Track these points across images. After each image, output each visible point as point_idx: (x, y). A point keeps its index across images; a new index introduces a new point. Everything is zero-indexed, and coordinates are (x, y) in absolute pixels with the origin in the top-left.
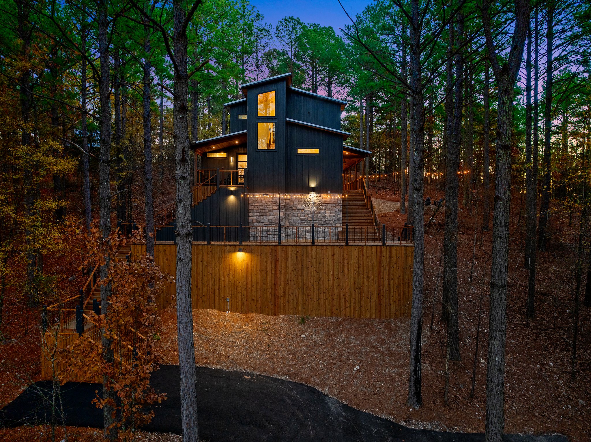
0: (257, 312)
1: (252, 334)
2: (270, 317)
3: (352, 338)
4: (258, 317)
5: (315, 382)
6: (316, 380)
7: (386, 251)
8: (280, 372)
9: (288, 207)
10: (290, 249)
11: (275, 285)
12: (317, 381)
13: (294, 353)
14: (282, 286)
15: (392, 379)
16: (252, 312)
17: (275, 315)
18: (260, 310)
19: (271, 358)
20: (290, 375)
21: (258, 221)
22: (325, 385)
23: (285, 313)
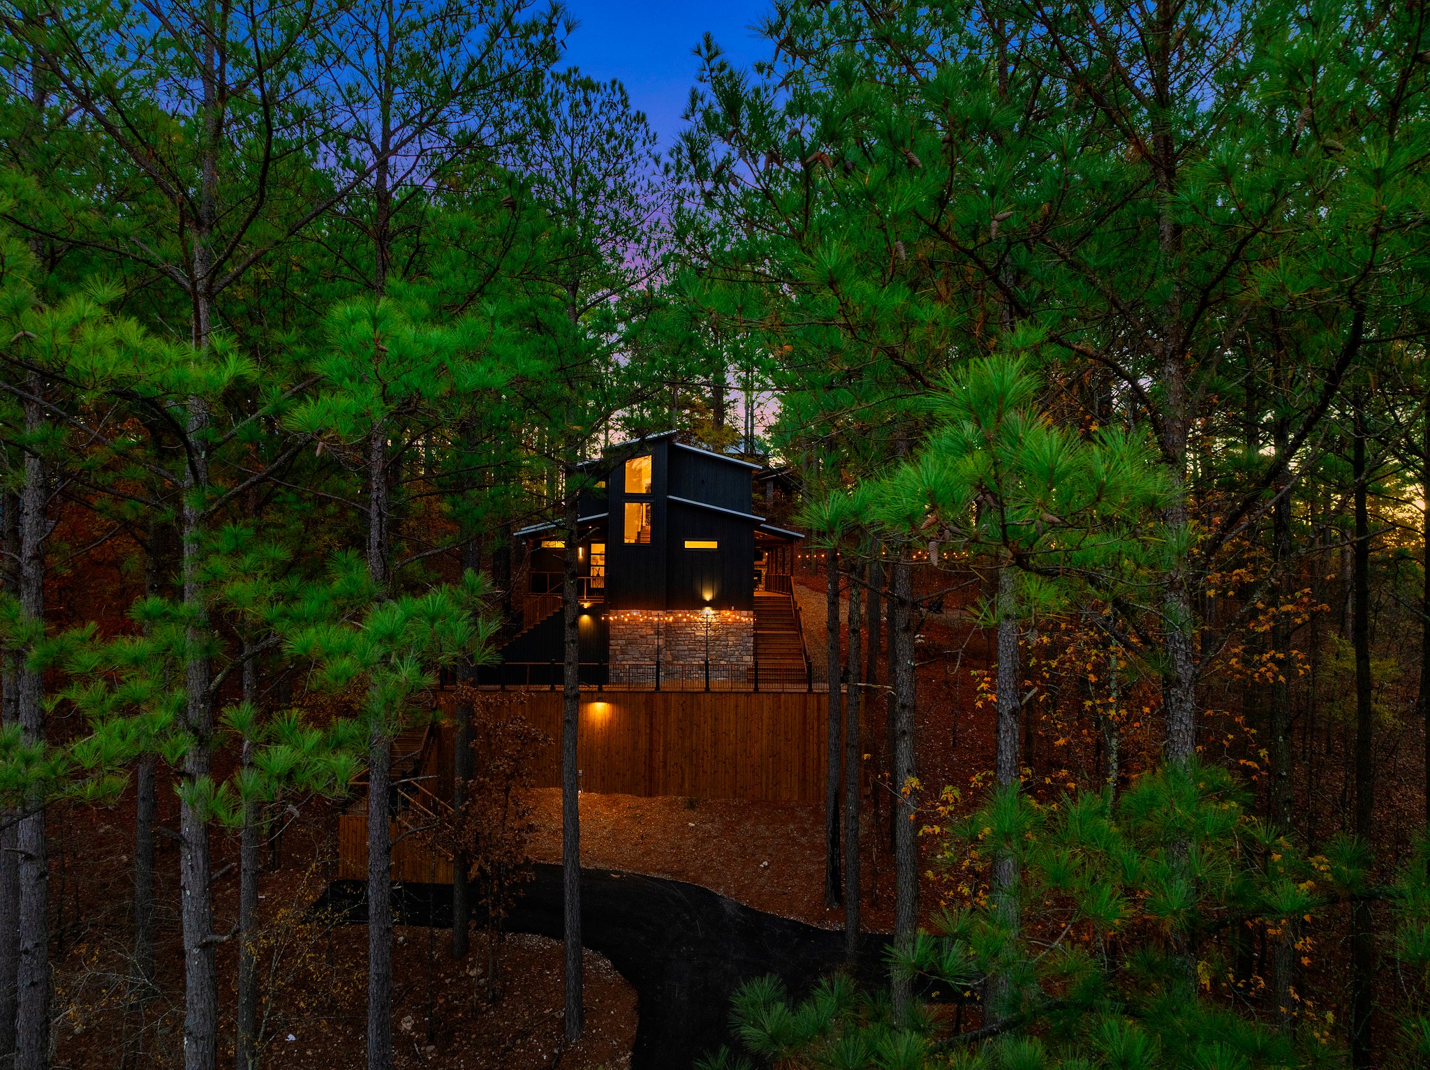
0: (624, 792)
1: (617, 822)
2: (643, 800)
3: (761, 828)
4: (627, 800)
5: (707, 882)
6: (707, 878)
7: (813, 703)
8: (658, 871)
9: (669, 631)
10: (673, 698)
11: (651, 751)
12: (710, 880)
13: (679, 847)
14: (661, 753)
15: (809, 876)
16: (616, 791)
17: (650, 795)
18: (629, 789)
19: (647, 853)
20: (672, 874)
21: (623, 652)
22: (719, 885)
23: (665, 794)
